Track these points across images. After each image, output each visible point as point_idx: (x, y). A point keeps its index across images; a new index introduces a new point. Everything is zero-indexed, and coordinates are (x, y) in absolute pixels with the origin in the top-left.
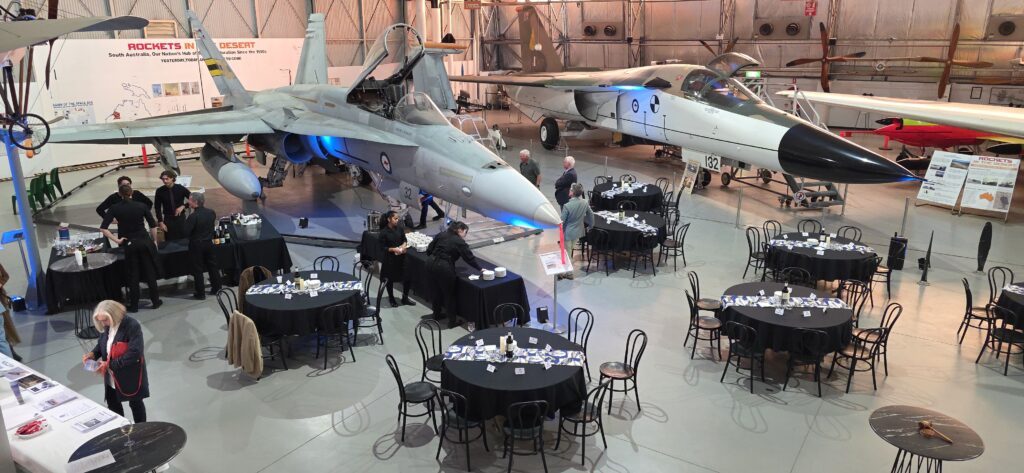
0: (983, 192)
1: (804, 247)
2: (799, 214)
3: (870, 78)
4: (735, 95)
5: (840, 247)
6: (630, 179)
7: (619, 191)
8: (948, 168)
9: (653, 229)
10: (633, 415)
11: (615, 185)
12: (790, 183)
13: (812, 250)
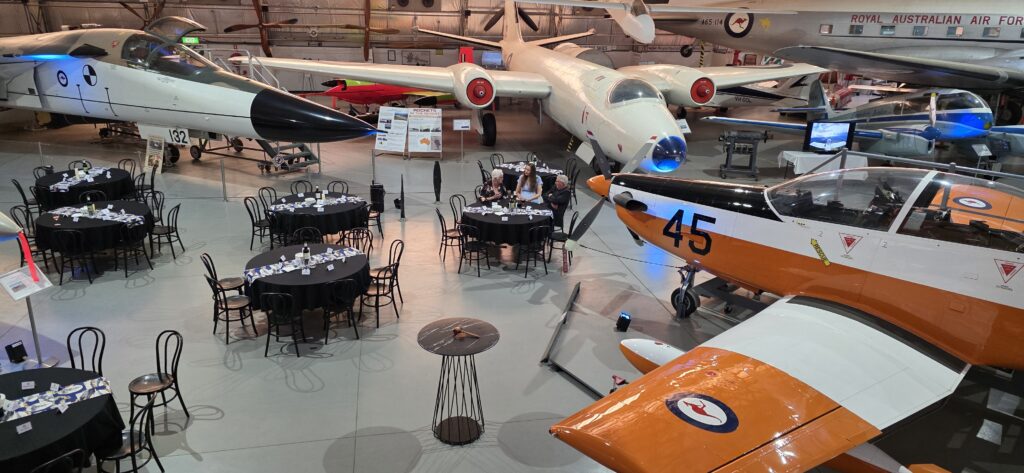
0: (421, 138)
1: (304, 208)
2: (281, 178)
3: (306, 43)
4: (188, 62)
5: (334, 201)
6: (85, 165)
7: (73, 182)
8: (393, 120)
9: (138, 218)
10: (183, 424)
11: (66, 175)
12: (266, 148)
13: (312, 208)
